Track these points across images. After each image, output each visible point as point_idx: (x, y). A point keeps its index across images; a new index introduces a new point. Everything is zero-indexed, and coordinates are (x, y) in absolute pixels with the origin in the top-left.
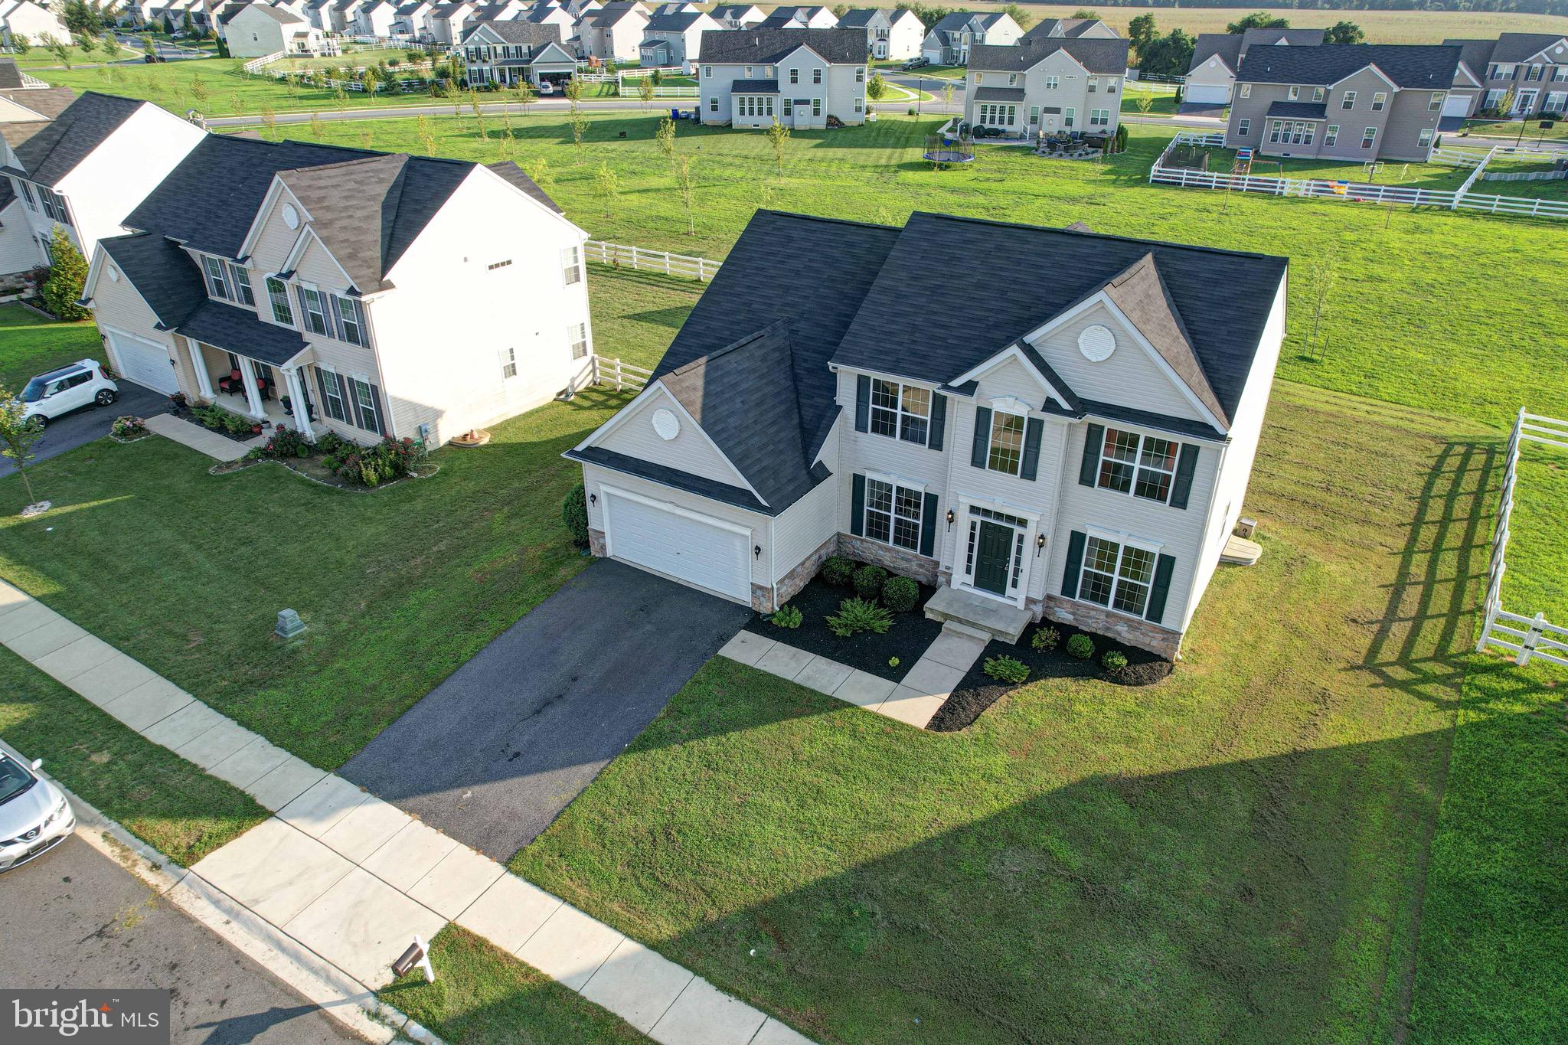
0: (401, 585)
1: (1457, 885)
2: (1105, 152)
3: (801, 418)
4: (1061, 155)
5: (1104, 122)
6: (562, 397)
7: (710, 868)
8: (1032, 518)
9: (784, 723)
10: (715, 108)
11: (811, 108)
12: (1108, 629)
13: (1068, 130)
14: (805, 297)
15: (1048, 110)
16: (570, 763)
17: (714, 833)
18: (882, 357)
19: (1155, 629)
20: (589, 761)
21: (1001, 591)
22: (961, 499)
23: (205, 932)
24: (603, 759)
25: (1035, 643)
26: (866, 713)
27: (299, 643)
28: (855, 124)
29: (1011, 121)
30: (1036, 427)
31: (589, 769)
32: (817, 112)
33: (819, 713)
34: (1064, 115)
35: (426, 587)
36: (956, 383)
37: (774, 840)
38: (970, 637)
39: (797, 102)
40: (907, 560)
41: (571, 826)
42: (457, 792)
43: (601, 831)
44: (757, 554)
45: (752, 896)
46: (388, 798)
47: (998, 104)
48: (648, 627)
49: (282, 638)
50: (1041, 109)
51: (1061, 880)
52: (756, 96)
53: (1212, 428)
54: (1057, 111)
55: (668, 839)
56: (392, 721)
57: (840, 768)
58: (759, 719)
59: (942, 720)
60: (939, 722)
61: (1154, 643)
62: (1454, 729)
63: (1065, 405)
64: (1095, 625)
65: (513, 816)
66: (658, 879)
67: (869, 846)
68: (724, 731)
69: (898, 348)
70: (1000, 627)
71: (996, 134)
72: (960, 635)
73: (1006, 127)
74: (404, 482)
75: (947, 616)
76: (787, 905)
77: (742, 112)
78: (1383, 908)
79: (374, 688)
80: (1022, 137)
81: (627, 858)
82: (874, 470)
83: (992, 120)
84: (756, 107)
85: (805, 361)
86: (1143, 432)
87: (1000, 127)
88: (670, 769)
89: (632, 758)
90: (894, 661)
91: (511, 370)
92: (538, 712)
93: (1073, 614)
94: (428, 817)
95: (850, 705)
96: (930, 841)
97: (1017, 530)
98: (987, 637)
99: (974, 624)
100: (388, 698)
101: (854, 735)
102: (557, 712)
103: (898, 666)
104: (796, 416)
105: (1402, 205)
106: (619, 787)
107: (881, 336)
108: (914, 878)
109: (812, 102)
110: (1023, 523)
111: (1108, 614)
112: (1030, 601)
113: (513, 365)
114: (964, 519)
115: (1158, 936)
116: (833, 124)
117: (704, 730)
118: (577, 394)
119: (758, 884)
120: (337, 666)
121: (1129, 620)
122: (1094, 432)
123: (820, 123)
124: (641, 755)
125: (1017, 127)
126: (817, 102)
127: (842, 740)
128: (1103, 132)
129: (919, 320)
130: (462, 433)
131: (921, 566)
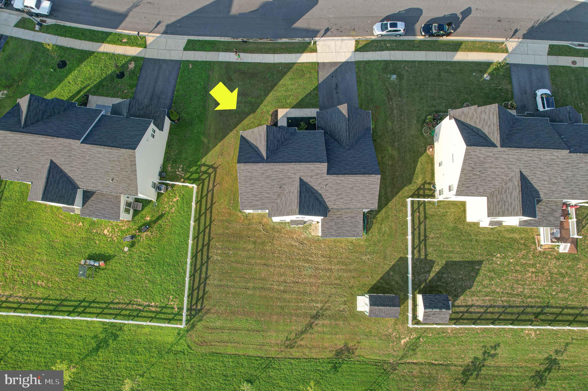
16: (324, 80)
20: (322, 82)
23: (344, 36)
26: (288, 108)
41: (315, 71)
42: (336, 68)
43: (311, 72)
46: (345, 62)
56: (357, 73)
60: (277, 111)
65: (324, 69)
89: (316, 85)
92: (337, 85)
94: (335, 63)
95: (292, 108)
102: (334, 86)
103: (289, 120)
106: (314, 80)
127: (288, 101)
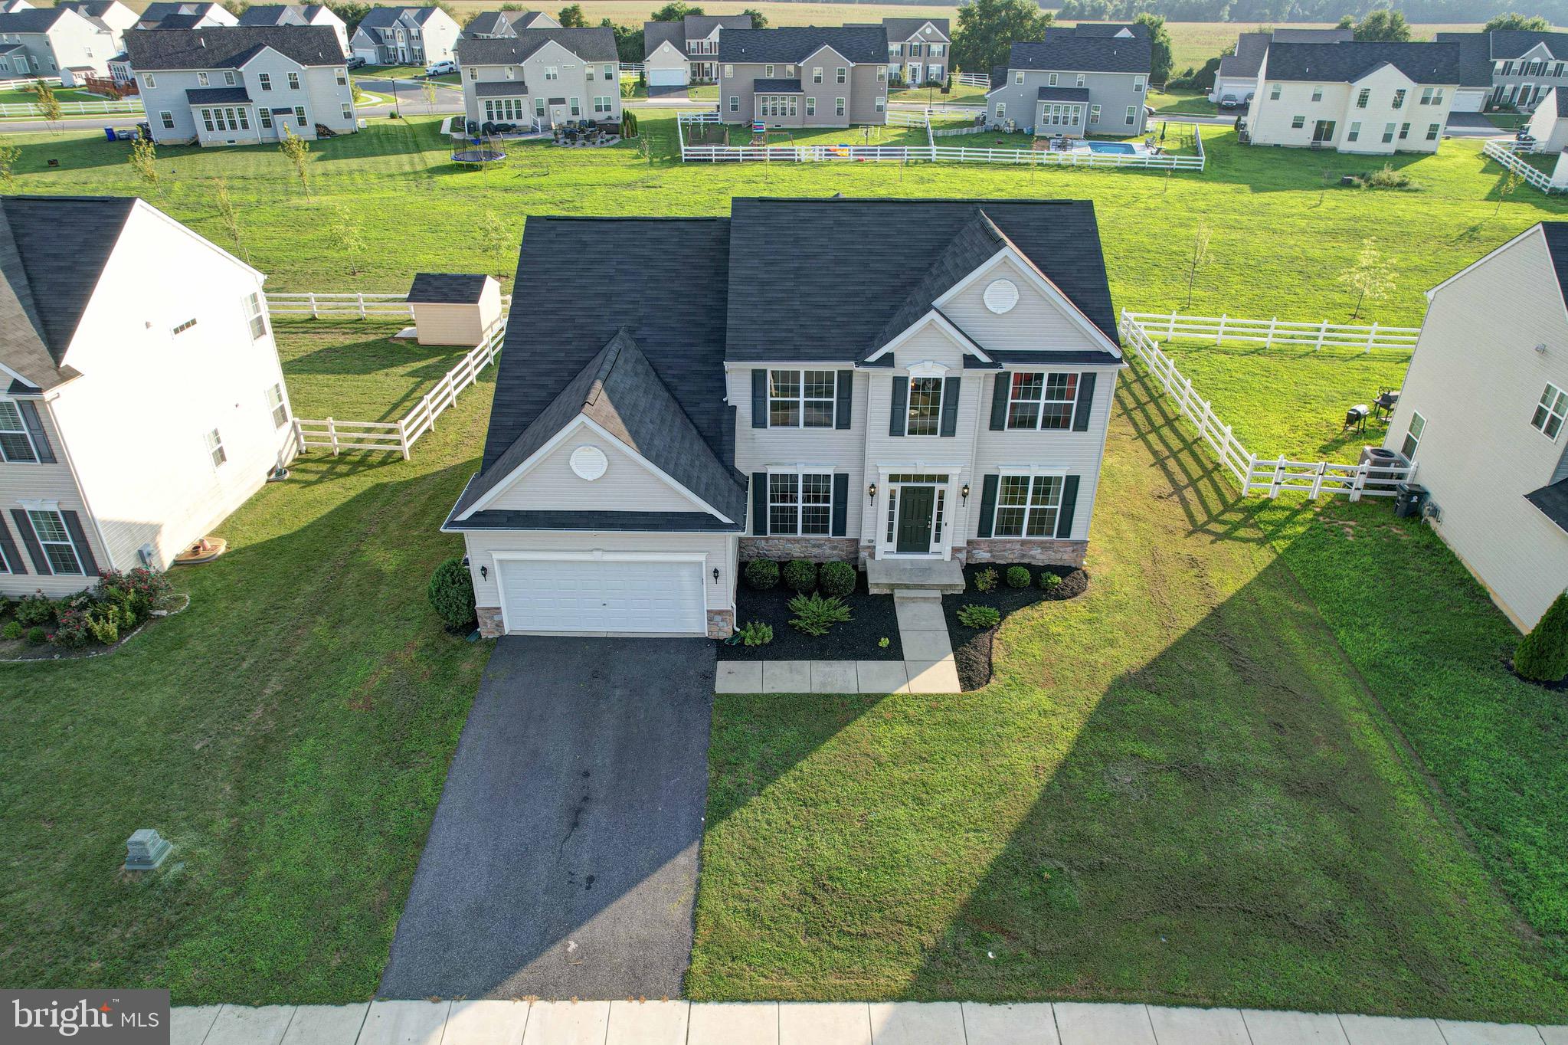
0: (262, 749)
1: (1373, 666)
2: (622, 137)
3: (697, 427)
4: (584, 145)
5: (608, 108)
6: (273, 476)
7: (889, 899)
8: (953, 472)
9: (839, 734)
10: (169, 124)
11: (294, 116)
12: (1023, 556)
13: (577, 119)
14: (633, 302)
15: (552, 101)
16: (658, 863)
17: (865, 865)
18: (778, 347)
19: (1065, 545)
20: (677, 852)
21: (925, 549)
22: (881, 471)
24: (690, 844)
25: (981, 587)
26: (904, 697)
27: (177, 869)
28: (348, 132)
29: (519, 116)
30: (954, 383)
31: (685, 860)
32: (302, 122)
33: (863, 713)
34: (569, 105)
35: (300, 739)
36: (873, 358)
37: (923, 846)
38: (925, 599)
39: (276, 111)
40: (819, 546)
41: (717, 924)
42: (557, 949)
43: (753, 916)
44: (716, 578)
45: (947, 905)
46: (475, 995)
47: (503, 99)
48: (618, 692)
49: (144, 872)
50: (545, 101)
51: (1164, 773)
52: (223, 107)
53: (1109, 354)
54: (562, 101)
55: (827, 891)
56: (401, 907)
57: (924, 755)
58: (813, 741)
59: (969, 679)
60: (968, 682)
61: (1065, 557)
62: (1280, 557)
63: (984, 359)
64: (1011, 556)
65: (645, 944)
66: (850, 934)
67: (1006, 813)
68: (788, 766)
69: (790, 335)
70: (946, 581)
71: (507, 129)
72: (913, 599)
73: (515, 121)
74: (153, 627)
75: (892, 587)
76: (983, 897)
77: (210, 127)
78: (1353, 701)
79: (340, 879)
80: (534, 131)
81: (802, 929)
82: (777, 464)
83: (500, 116)
84: (226, 120)
85: (669, 368)
86: (1046, 369)
87: (510, 122)
88: (769, 824)
89: (722, 827)
90: (884, 642)
91: (220, 456)
92: (575, 825)
93: (990, 552)
94: (547, 993)
95: (884, 696)
96: (1049, 787)
97: (938, 487)
98: (938, 594)
99: (922, 585)
100: (372, 884)
101: (908, 720)
102: (597, 815)
103: (889, 646)
104: (691, 426)
105: (896, 161)
106: (733, 863)
107: (766, 327)
108: (1062, 824)
109: (294, 111)
110: (944, 479)
111: (1023, 543)
112: (955, 550)
113: (221, 450)
114: (885, 488)
115: (1257, 786)
116: (323, 134)
117: (769, 772)
118: (289, 468)
119: (944, 892)
120: (261, 874)
121: (1042, 542)
122: (1001, 381)
123: (310, 132)
124: (725, 822)
125: (528, 119)
126: (300, 110)
127: (903, 730)
128: (610, 118)
129: (796, 304)
130: (190, 548)
131: (834, 548)
